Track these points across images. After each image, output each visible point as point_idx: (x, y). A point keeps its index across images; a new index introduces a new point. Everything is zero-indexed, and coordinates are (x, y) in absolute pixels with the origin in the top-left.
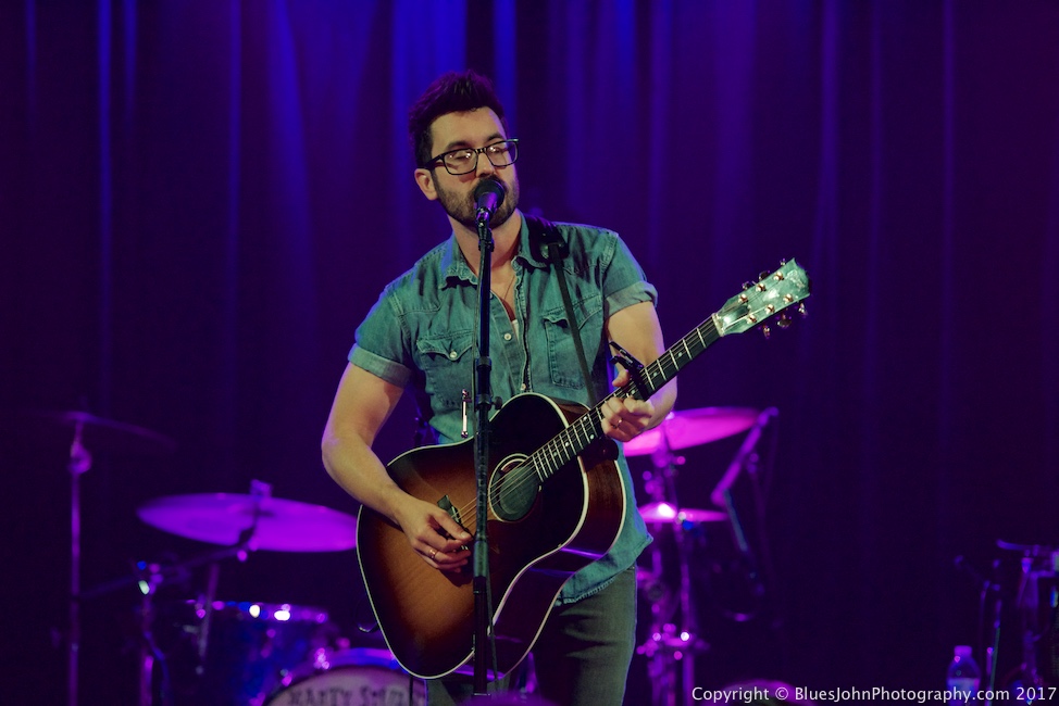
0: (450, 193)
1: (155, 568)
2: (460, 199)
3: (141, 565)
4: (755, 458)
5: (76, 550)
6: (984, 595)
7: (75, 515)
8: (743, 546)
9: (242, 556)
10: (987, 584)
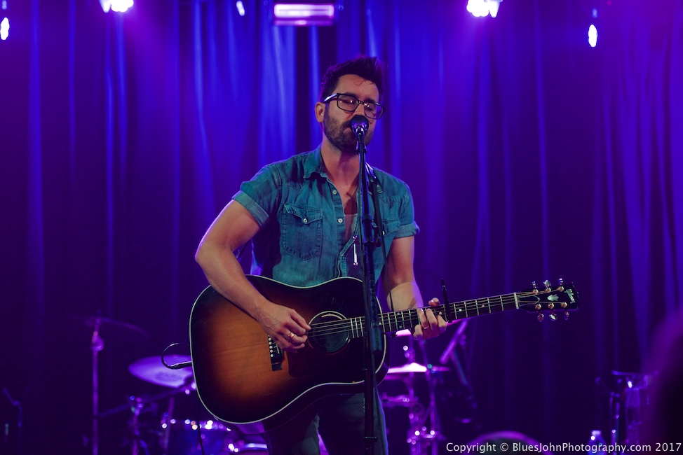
0: (333, 119)
1: (139, 400)
2: (338, 125)
3: (132, 398)
4: (464, 337)
5: (96, 397)
6: (611, 400)
7: (95, 377)
8: (464, 380)
9: (187, 392)
10: (612, 394)
